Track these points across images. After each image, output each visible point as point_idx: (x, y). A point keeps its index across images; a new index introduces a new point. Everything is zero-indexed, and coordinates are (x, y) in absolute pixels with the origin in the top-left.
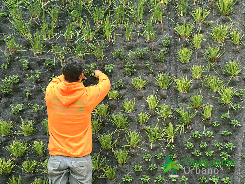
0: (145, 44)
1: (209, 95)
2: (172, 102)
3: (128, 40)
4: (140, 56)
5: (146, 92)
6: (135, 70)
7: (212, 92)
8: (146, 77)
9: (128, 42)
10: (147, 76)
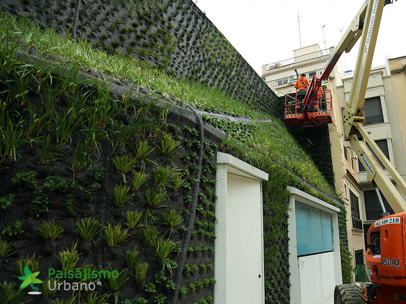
0: (67, 172)
1: (143, 249)
2: (97, 260)
3: (43, 163)
4: (60, 190)
5: (58, 244)
6: (47, 210)
7: (147, 245)
8: (62, 221)
9: (42, 166)
10: (64, 220)
